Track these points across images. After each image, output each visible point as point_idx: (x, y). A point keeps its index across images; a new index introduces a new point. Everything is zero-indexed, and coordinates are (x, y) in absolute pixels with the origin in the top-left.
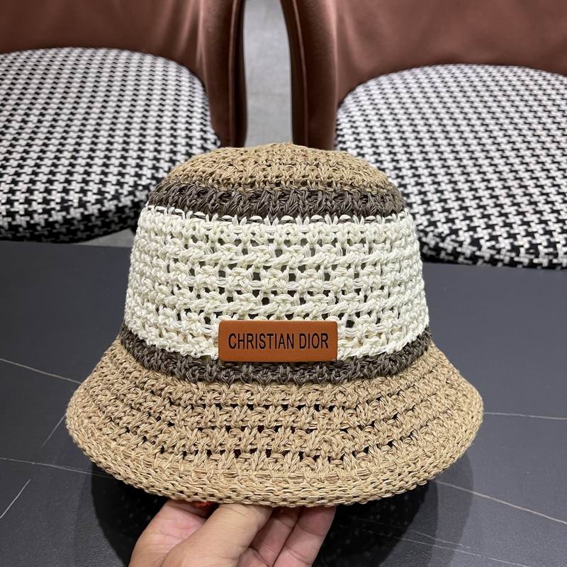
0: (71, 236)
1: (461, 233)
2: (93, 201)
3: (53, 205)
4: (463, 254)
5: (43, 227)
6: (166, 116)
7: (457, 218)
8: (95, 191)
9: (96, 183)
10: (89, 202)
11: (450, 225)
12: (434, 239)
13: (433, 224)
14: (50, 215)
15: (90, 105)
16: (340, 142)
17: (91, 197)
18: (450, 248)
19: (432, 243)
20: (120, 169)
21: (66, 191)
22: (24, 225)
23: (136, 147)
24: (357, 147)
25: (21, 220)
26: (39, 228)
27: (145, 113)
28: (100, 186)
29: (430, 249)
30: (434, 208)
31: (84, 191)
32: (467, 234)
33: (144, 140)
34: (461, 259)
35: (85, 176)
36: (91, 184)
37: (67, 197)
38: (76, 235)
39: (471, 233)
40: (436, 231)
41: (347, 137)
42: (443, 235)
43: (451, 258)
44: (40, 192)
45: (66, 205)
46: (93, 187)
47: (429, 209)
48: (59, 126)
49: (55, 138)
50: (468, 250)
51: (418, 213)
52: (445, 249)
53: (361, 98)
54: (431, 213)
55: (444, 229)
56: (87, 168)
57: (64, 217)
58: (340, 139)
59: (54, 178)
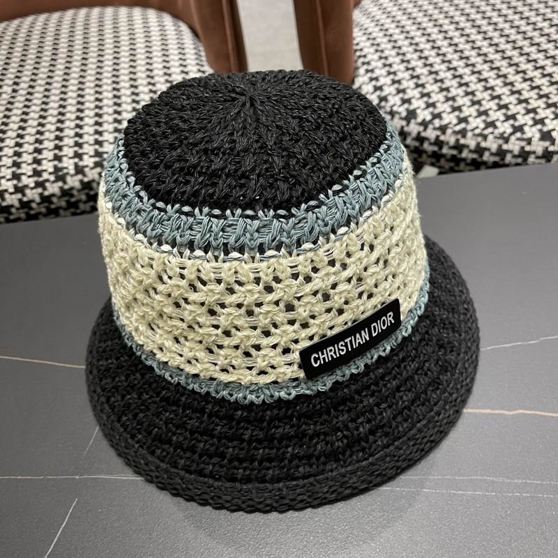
0: (73, 210)
1: (526, 129)
2: (91, 165)
3: (45, 176)
4: (534, 152)
5: (38, 204)
6: (156, 62)
7: (518, 113)
8: (92, 153)
9: (90, 145)
10: (87, 166)
11: (511, 122)
12: (495, 142)
13: (492, 124)
14: (45, 189)
15: (68, 65)
16: (360, 57)
17: (88, 161)
18: (516, 150)
19: (494, 148)
20: (116, 125)
21: (58, 158)
22: (17, 204)
23: (129, 100)
24: (381, 58)
25: (12, 200)
26: (34, 205)
27: (132, 63)
28: (97, 147)
29: (492, 154)
30: (488, 107)
31: (78, 156)
32: (534, 129)
33: (136, 91)
34: (531, 159)
35: (77, 139)
36: (86, 146)
37: (60, 165)
38: (77, 207)
39: (539, 127)
40: (497, 132)
41: (366, 51)
42: (506, 135)
43: (520, 160)
44: (29, 164)
45: (61, 173)
46: (89, 149)
47: (482, 109)
48: (37, 92)
49: (35, 105)
50: (538, 147)
51: (470, 116)
52: (511, 152)
53: (370, 10)
54: (486, 113)
55: (506, 128)
56: (78, 130)
57: (61, 188)
58: (358, 53)
59: (41, 147)
